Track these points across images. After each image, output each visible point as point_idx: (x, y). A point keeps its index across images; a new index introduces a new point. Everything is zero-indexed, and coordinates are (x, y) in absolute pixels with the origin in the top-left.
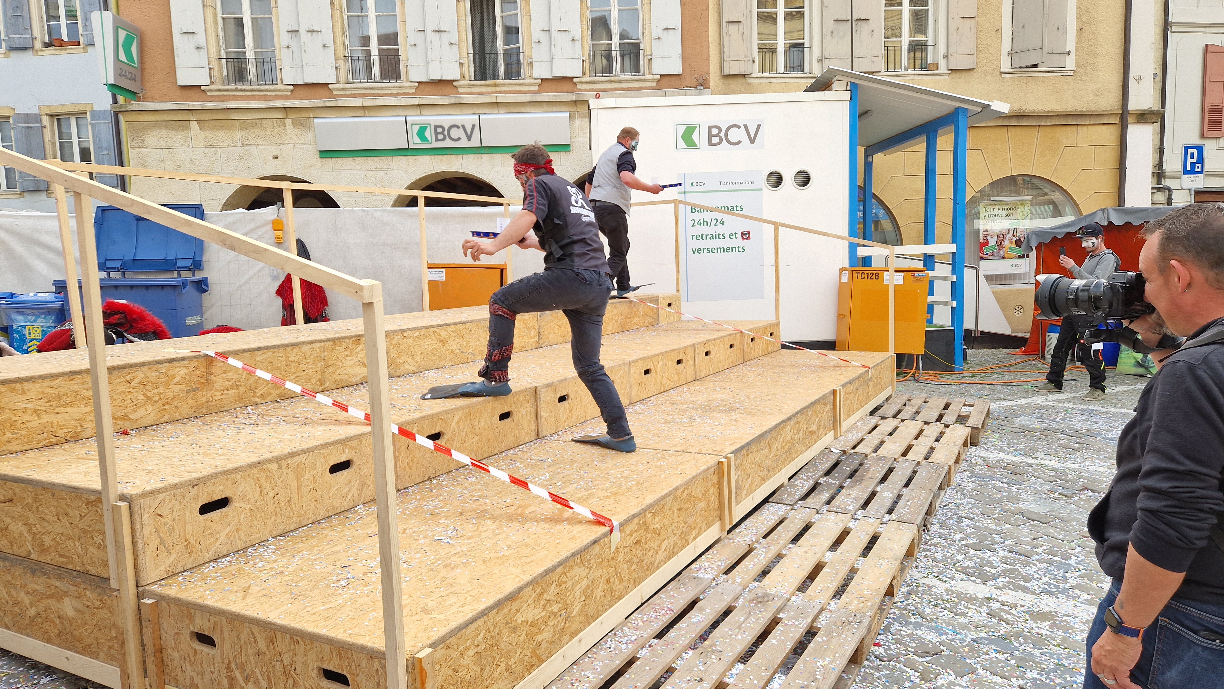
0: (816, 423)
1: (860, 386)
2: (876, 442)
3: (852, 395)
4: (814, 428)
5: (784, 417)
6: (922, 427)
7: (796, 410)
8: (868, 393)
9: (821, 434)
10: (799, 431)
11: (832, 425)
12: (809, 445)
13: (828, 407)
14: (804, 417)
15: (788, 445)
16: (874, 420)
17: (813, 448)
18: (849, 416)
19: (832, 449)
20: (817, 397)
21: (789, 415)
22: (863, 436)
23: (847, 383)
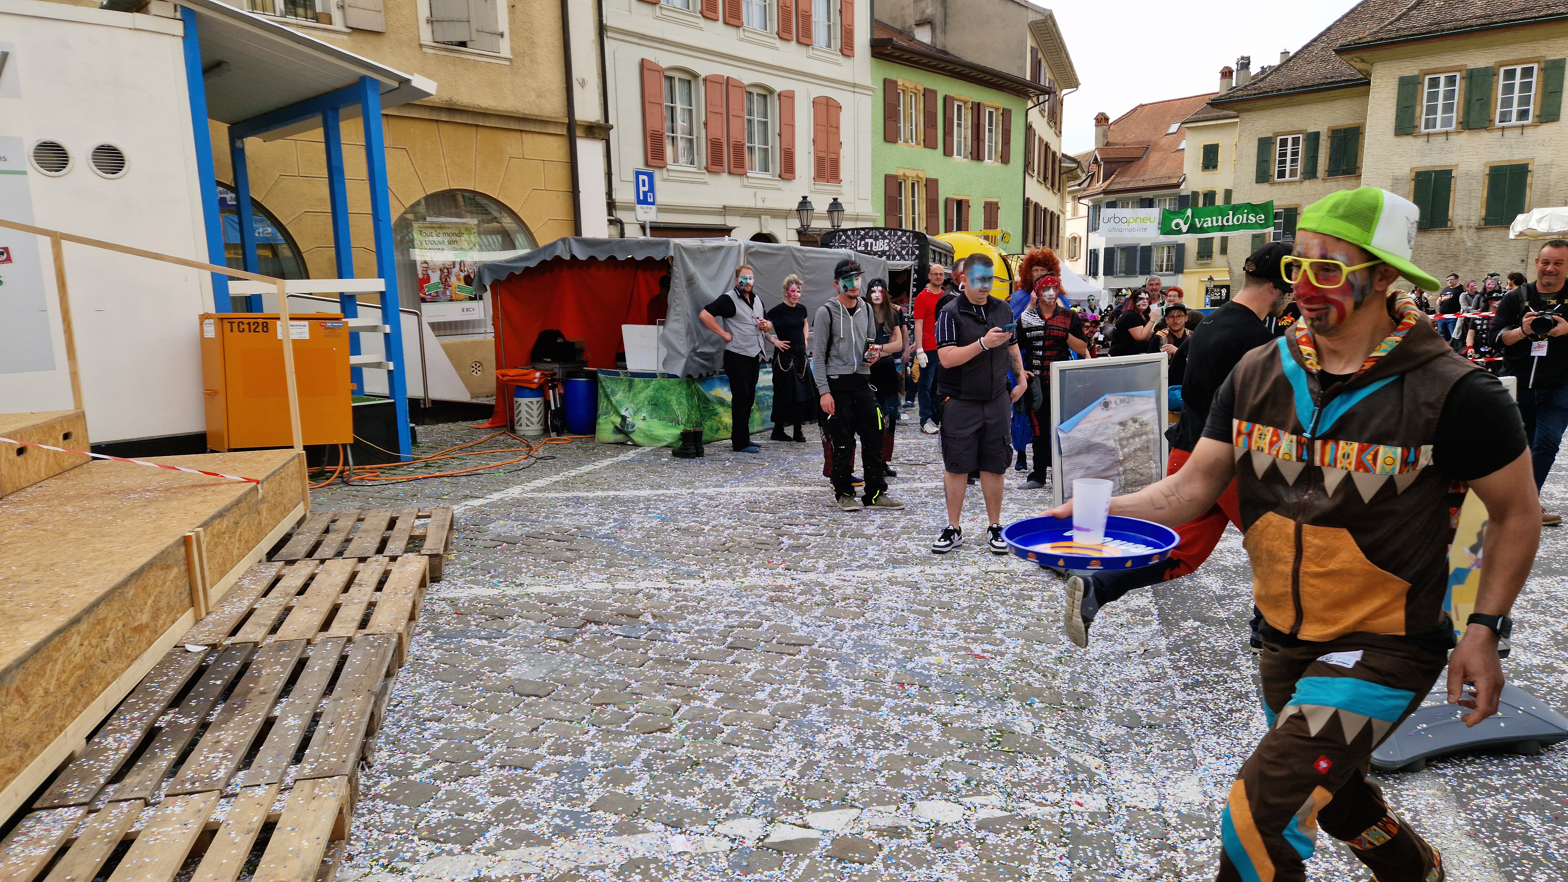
0: (148, 607)
1: (241, 516)
2: (275, 613)
3: (227, 536)
4: (144, 618)
5: (60, 620)
6: (355, 567)
7: (92, 599)
8: (260, 523)
9: (164, 624)
10: (104, 636)
11: (187, 601)
12: (134, 655)
13: (175, 570)
14: (116, 605)
15: (79, 672)
16: (271, 570)
17: (146, 656)
18: (223, 574)
19: (189, 647)
20: (144, 560)
21: (72, 615)
22: (252, 604)
23: (213, 518)
